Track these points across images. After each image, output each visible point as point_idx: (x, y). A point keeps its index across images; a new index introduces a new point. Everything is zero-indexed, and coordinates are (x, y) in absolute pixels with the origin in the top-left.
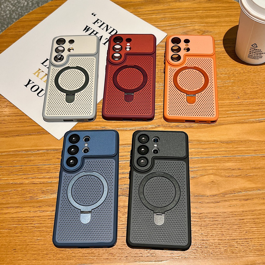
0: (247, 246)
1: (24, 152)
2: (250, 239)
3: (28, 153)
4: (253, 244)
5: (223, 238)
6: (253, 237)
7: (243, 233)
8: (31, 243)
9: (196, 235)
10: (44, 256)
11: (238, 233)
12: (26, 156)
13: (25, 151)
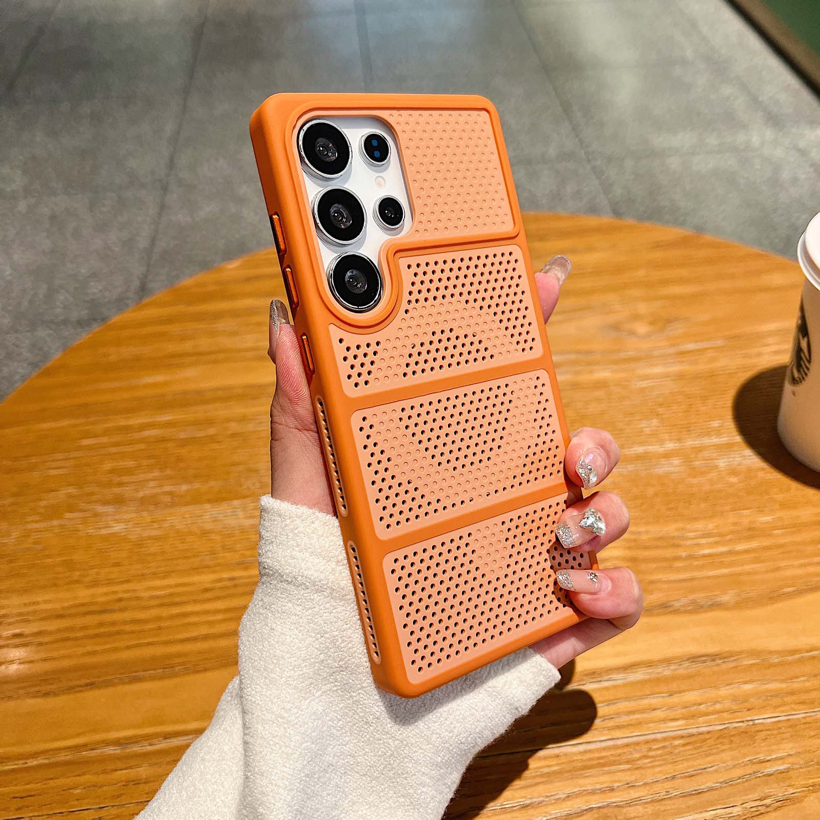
1: (110, 750)
3: (128, 751)
12: (120, 765)
13: (118, 743)
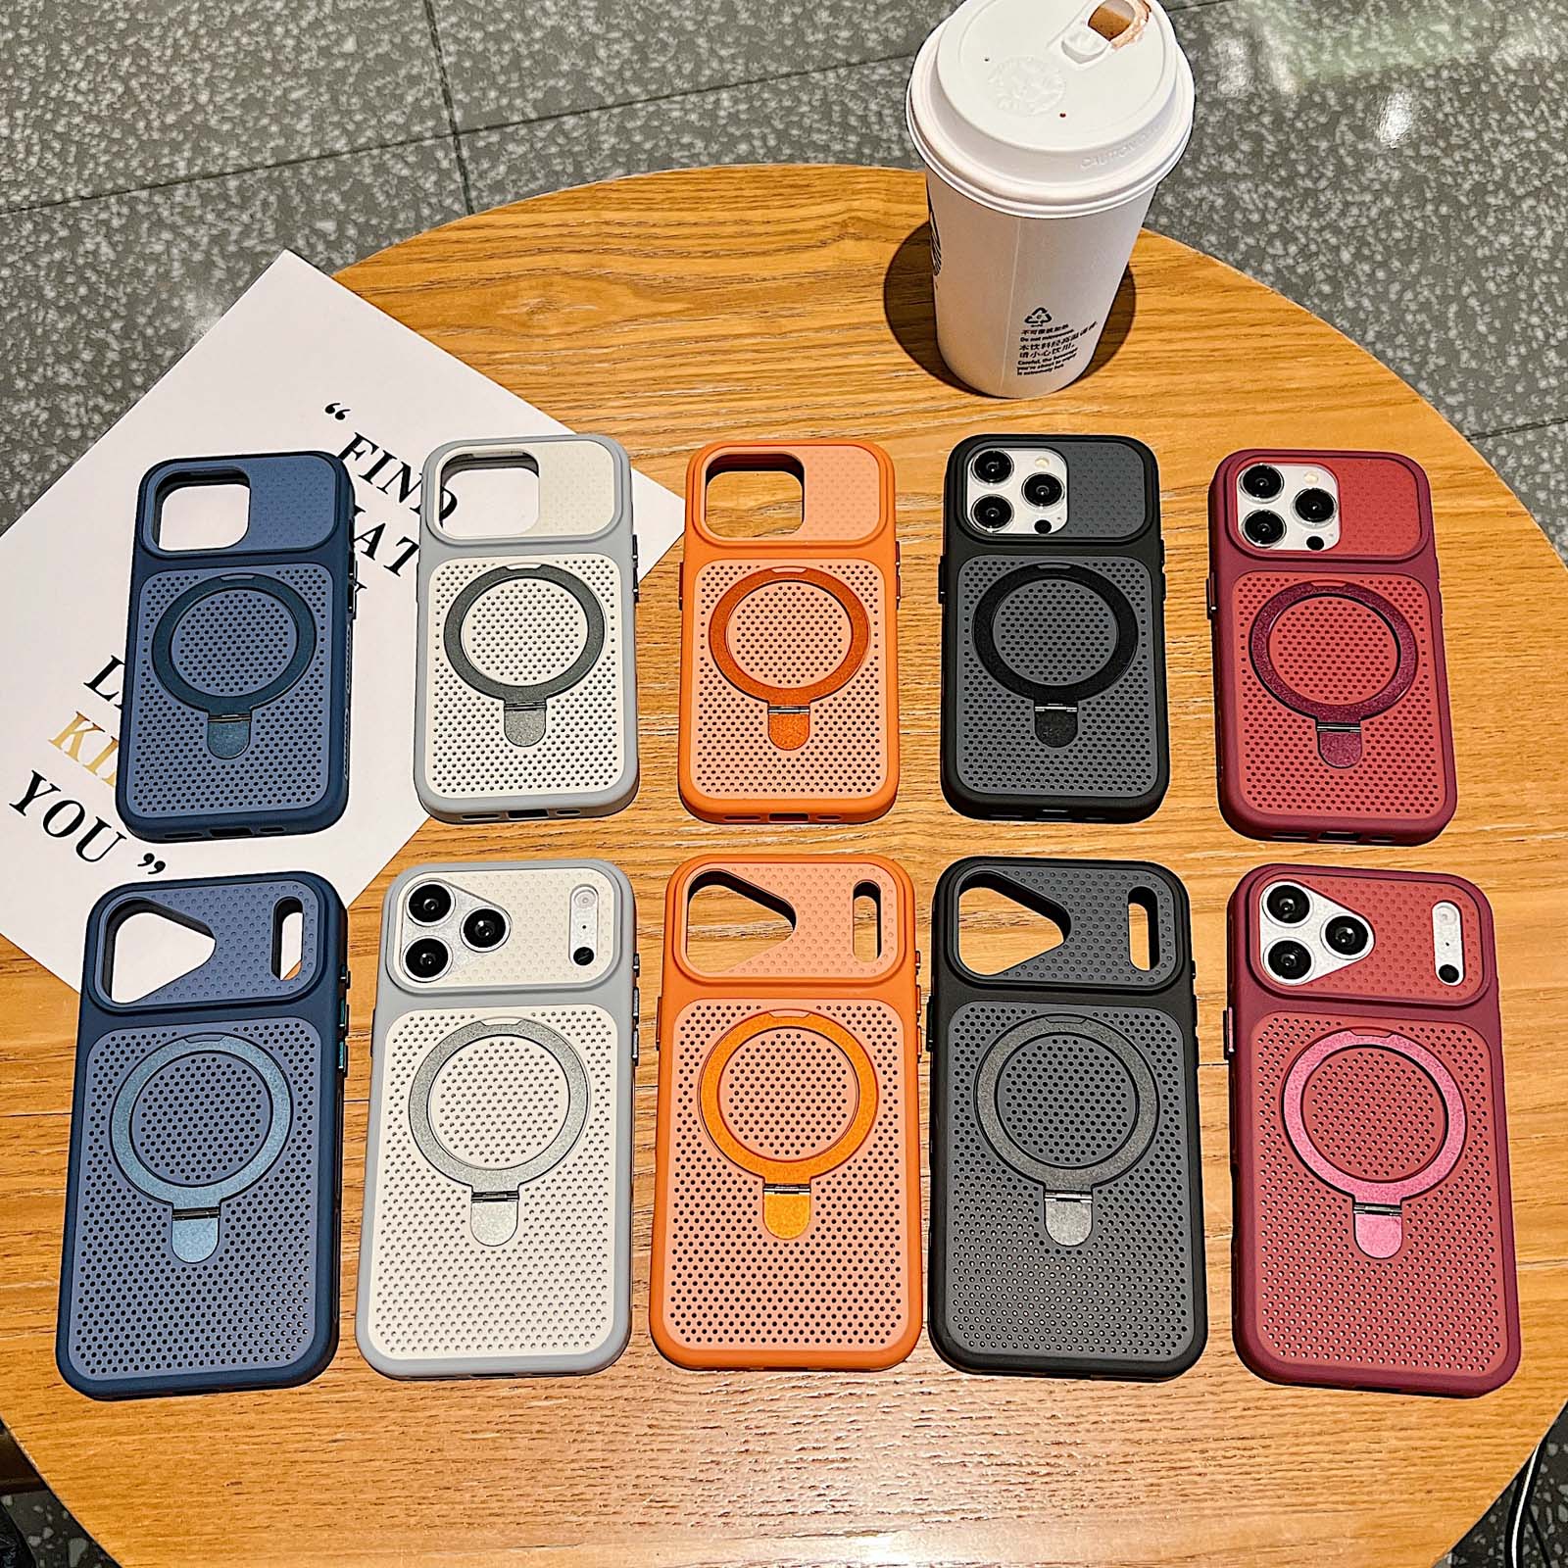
0: (1247, 1469)
2: (1262, 1437)
4: (1270, 1460)
5: (1145, 1435)
6: (1275, 1430)
7: (1233, 1413)
8: (307, 1456)
9: (1031, 1420)
10: (364, 1513)
11: (1209, 1414)
